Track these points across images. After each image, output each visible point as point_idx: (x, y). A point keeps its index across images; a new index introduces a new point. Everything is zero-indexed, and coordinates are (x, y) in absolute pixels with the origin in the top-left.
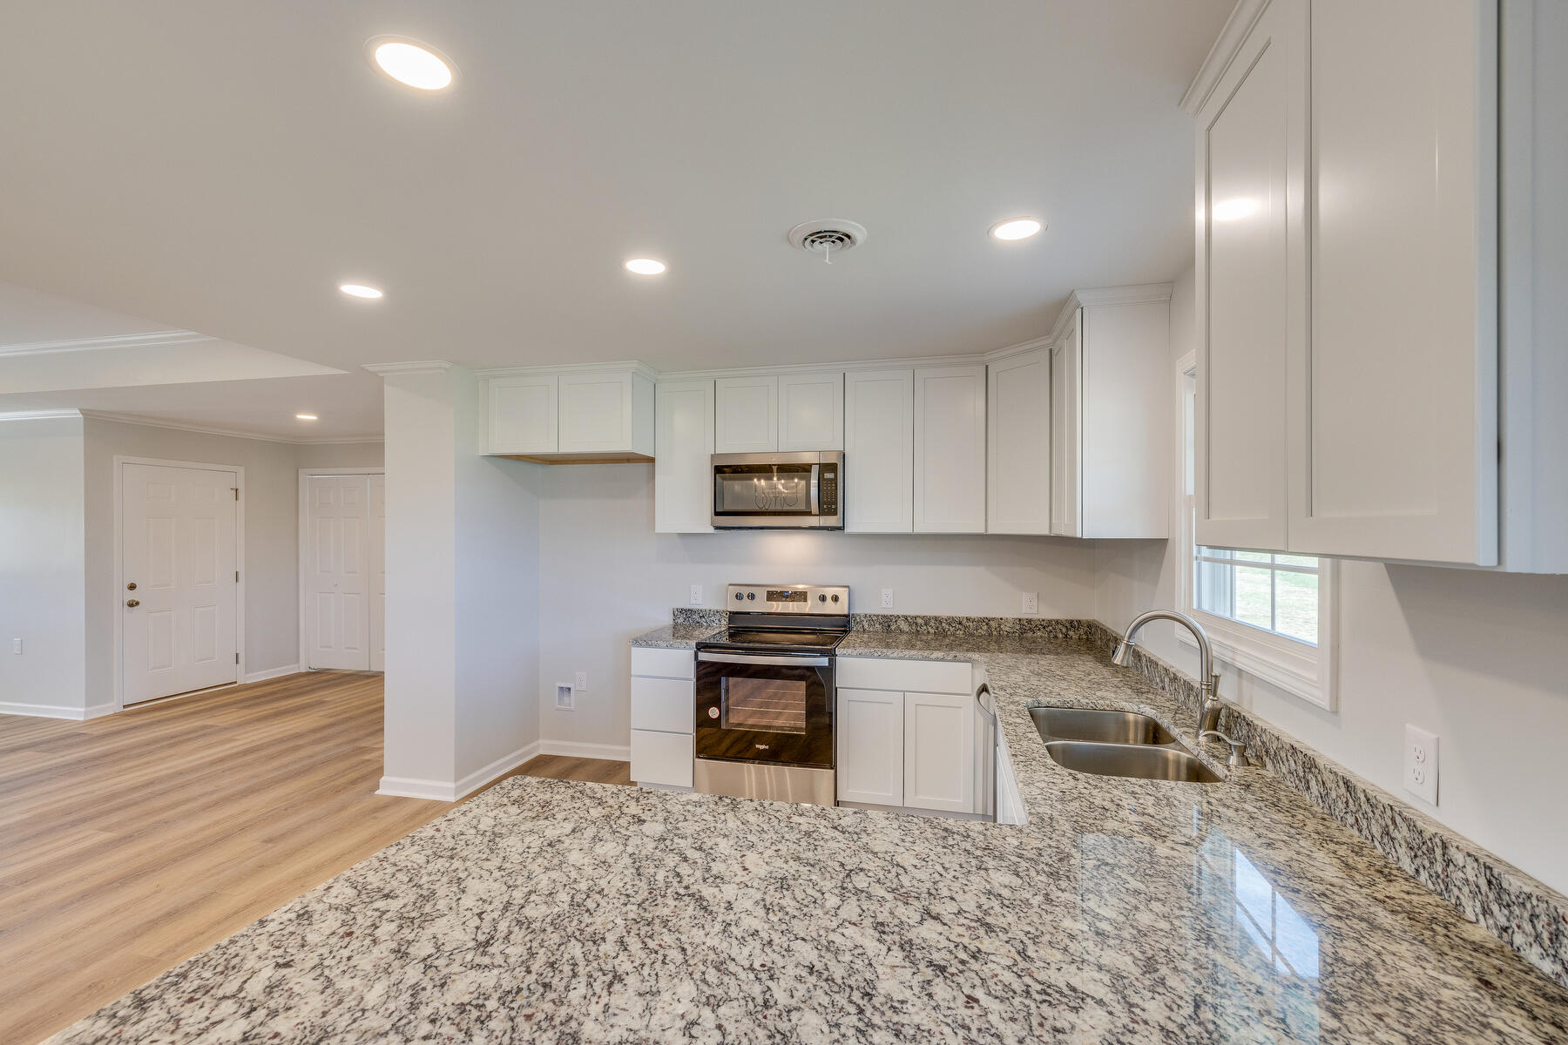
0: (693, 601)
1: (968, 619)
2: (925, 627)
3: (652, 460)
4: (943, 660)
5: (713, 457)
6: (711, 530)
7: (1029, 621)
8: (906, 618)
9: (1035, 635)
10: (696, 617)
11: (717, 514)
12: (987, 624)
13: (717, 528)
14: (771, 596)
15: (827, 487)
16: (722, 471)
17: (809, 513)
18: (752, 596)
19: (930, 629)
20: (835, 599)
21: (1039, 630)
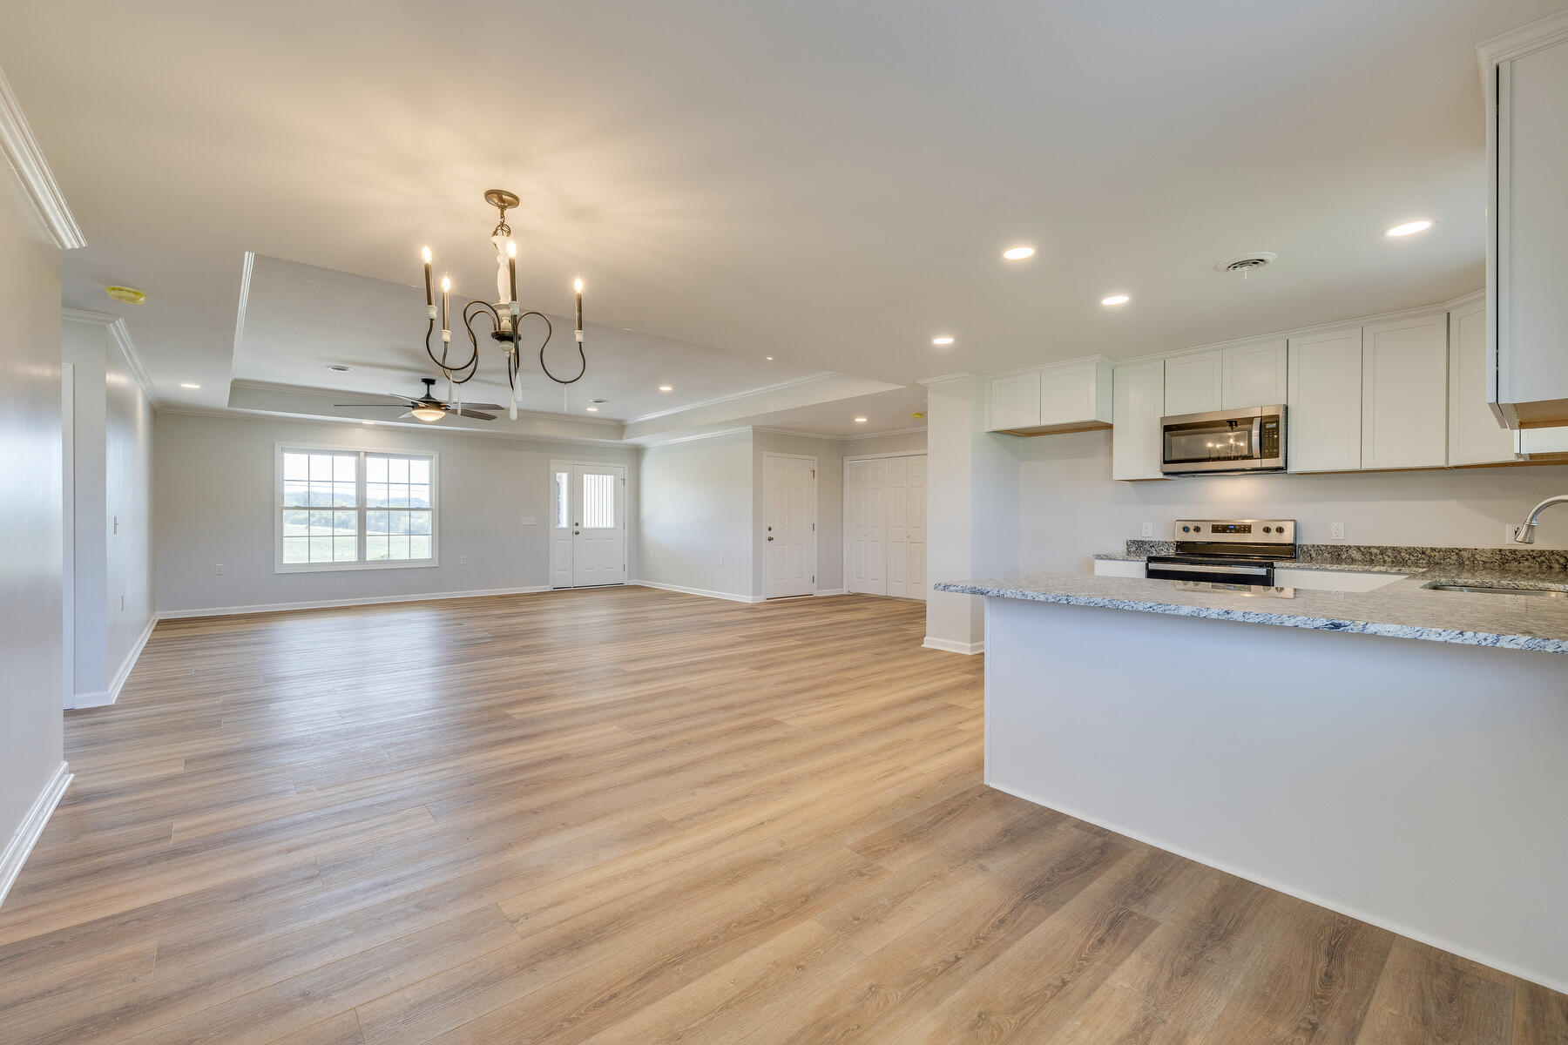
0: (1144, 535)
1: (1433, 550)
2: (1381, 556)
3: (1110, 427)
4: (1386, 572)
5: (1162, 419)
6: (1161, 476)
7: (1513, 552)
8: (1358, 548)
9: (1521, 565)
10: (1147, 546)
11: (1165, 462)
12: (1457, 554)
13: (1166, 474)
14: (1216, 529)
15: (1269, 435)
16: (1171, 429)
17: (1251, 457)
18: (1197, 529)
19: (1386, 558)
20: (1280, 530)
21: (1527, 560)
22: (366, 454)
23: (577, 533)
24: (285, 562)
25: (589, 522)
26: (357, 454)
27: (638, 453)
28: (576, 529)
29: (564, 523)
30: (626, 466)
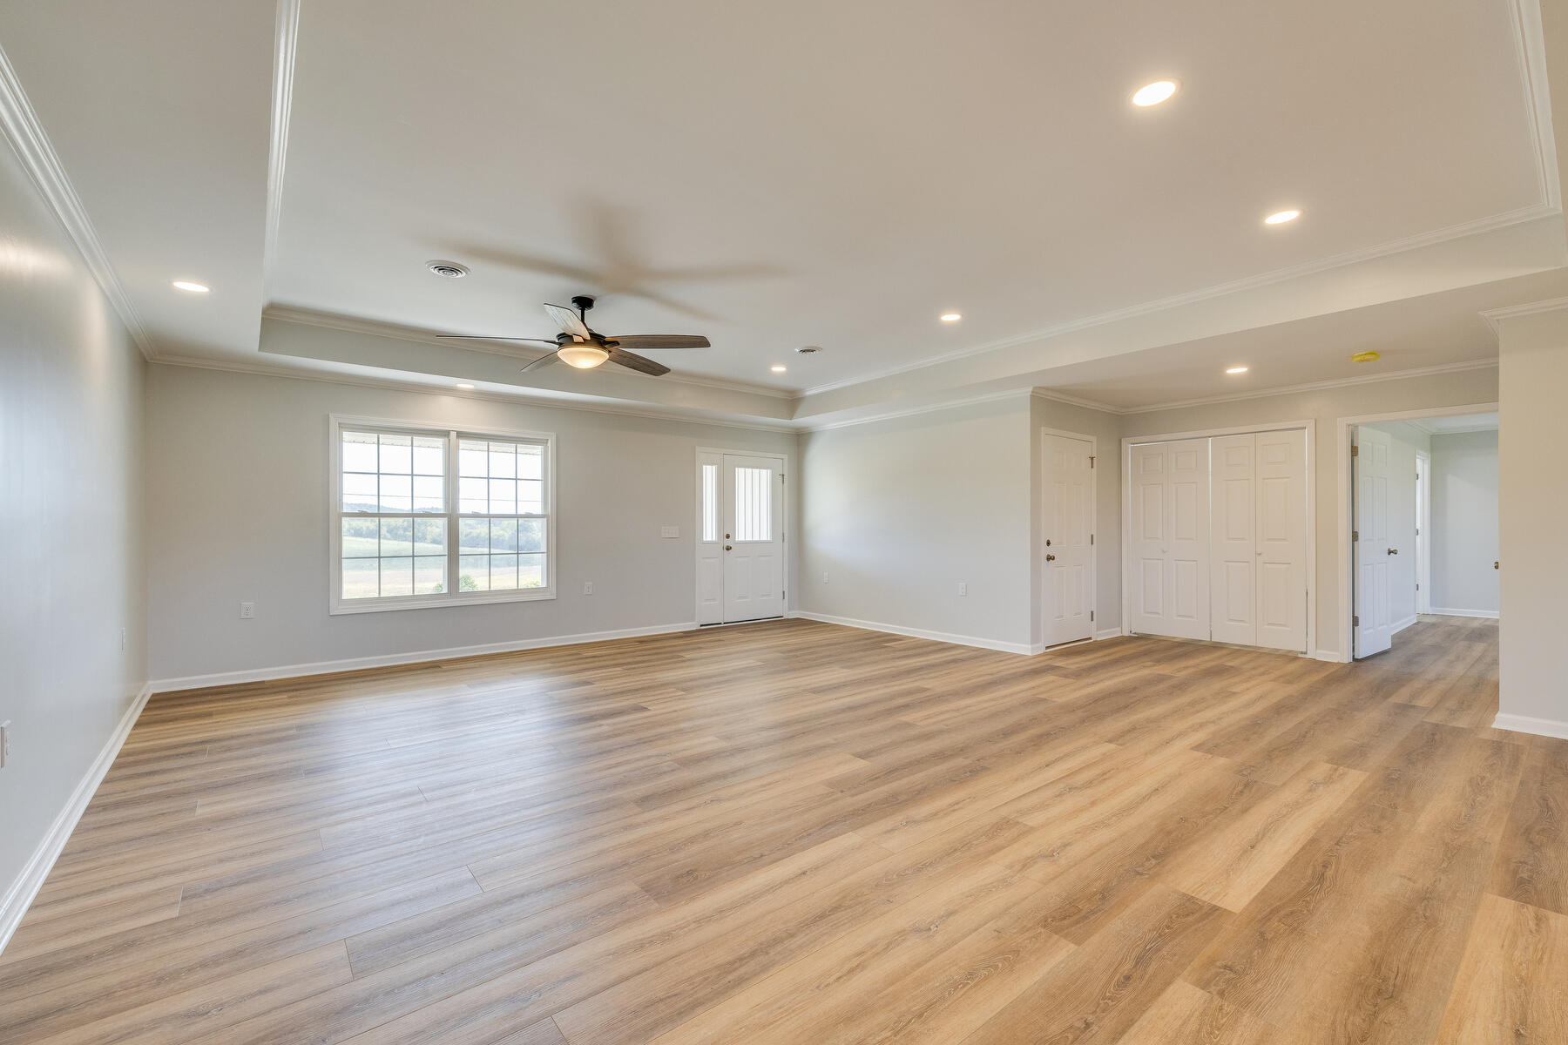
22: (460, 435)
23: (729, 548)
24: (345, 597)
25: (741, 535)
26: (445, 434)
27: (800, 440)
28: (728, 542)
29: (710, 532)
30: (786, 457)
